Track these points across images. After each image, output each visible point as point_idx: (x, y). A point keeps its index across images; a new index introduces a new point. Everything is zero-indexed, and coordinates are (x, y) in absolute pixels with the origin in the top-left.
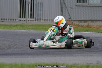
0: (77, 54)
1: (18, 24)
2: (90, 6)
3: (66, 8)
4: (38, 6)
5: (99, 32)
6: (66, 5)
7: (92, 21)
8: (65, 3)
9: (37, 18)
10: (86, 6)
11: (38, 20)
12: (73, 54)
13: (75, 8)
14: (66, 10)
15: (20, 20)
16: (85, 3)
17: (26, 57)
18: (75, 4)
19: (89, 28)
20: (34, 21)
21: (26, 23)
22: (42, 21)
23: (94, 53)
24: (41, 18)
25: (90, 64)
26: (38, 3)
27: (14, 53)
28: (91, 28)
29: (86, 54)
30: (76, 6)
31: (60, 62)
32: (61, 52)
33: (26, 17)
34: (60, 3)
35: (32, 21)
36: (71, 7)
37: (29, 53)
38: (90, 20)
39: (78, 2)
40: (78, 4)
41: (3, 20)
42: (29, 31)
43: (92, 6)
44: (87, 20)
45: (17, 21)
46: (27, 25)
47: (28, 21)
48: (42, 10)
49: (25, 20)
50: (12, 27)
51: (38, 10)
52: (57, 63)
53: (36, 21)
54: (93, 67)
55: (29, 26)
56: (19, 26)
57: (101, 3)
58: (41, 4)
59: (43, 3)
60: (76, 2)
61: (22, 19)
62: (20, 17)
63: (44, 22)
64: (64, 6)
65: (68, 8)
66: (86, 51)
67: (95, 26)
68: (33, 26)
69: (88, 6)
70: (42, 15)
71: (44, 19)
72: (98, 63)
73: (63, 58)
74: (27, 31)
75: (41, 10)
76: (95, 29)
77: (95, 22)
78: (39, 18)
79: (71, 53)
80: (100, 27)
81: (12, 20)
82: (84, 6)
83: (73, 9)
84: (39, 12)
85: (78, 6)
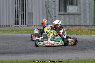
0: (60, 52)
1: (13, 29)
2: (69, 14)
3: (51, 17)
4: (29, 15)
5: (76, 35)
6: (51, 14)
7: (71, 26)
8: (49, 13)
9: (28, 25)
10: (66, 15)
11: (29, 26)
12: (57, 52)
13: (58, 16)
14: (51, 18)
15: (15, 26)
16: (65, 12)
17: (20, 55)
18: (58, 13)
19: (69, 31)
20: (26, 27)
21: (20, 28)
22: (32, 27)
23: (73, 51)
24: (32, 25)
25: (71, 59)
26: (29, 13)
27: (11, 52)
28: (70, 31)
29: (67, 52)
30: (59, 14)
31: (47, 59)
32: (47, 51)
33: (20, 24)
34: (46, 13)
35: (24, 27)
36: (55, 16)
37: (22, 52)
38: (69, 26)
39: (60, 12)
40: (60, 13)
41: (2, 27)
42: (22, 35)
43: (71, 14)
44: (67, 26)
45: (13, 27)
46: (20, 30)
47: (22, 27)
48: (33, 18)
49: (19, 27)
50: (9, 32)
51: (29, 18)
52: (44, 59)
53: (27, 27)
54: (72, 62)
55: (22, 31)
56: (15, 31)
57: (78, 12)
58: (31, 13)
59: (33, 13)
60: (59, 11)
61: (17, 25)
62: (15, 24)
63: (34, 27)
64: (49, 15)
65: (52, 17)
66: (67, 50)
67: (74, 30)
68: (25, 31)
69: (68, 15)
70: (33, 22)
71: (33, 25)
72: (76, 59)
73: (49, 55)
74: (21, 35)
75: (31, 18)
76: (74, 32)
77: (73, 26)
78: (30, 24)
79: (55, 51)
80: (77, 31)
81: (9, 26)
82: (65, 15)
83: (56, 17)
84: (30, 20)
85: (60, 15)
